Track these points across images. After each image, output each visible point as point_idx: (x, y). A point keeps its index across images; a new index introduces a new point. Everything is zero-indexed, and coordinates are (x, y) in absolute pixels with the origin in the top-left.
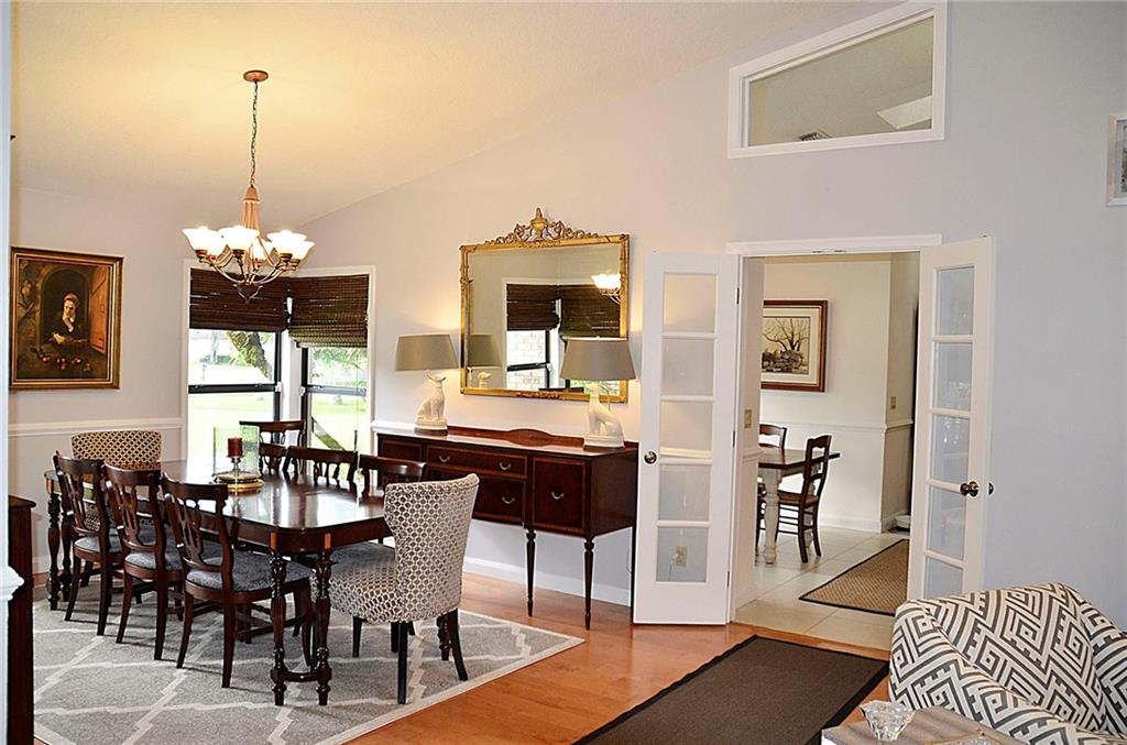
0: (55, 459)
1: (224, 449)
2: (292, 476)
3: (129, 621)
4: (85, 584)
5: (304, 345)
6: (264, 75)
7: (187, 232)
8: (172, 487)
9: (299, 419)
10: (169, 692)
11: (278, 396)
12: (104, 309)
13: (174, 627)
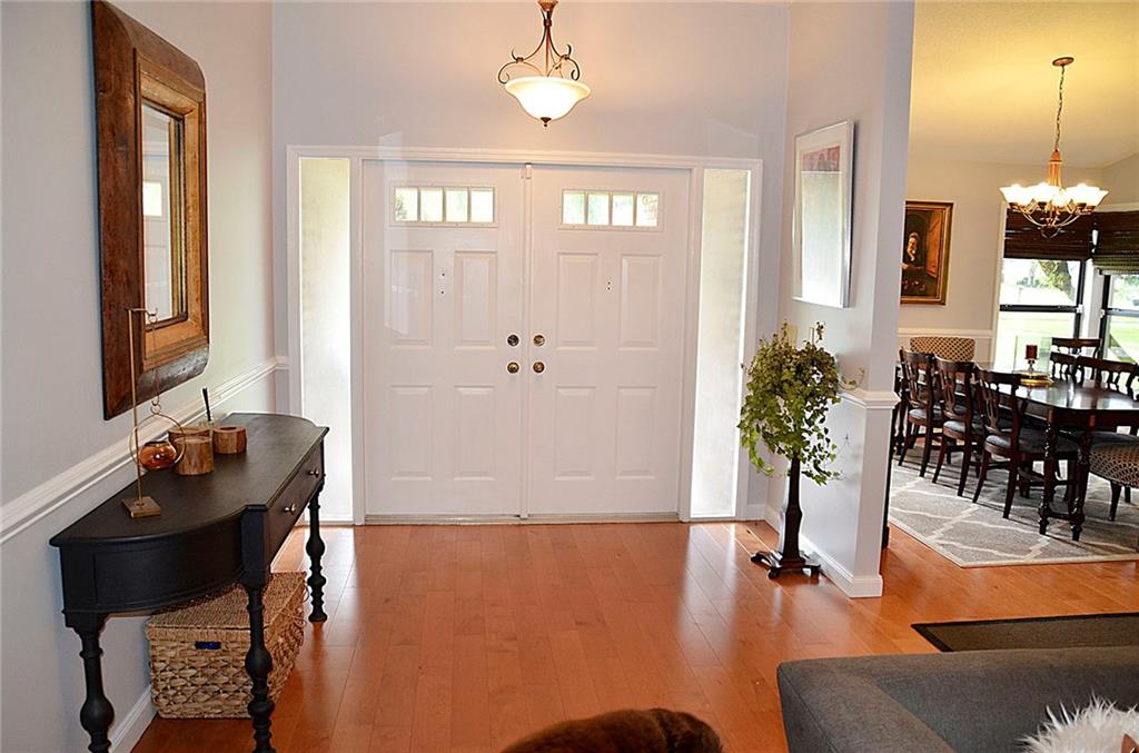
0: (901, 352)
1: (1023, 352)
2: (1079, 380)
3: (941, 472)
4: (911, 446)
5: (1107, 273)
6: (1070, 60)
7: (1002, 189)
8: (982, 375)
9: (1097, 338)
10: (966, 513)
11: (1078, 317)
12: (938, 243)
13: (972, 481)
